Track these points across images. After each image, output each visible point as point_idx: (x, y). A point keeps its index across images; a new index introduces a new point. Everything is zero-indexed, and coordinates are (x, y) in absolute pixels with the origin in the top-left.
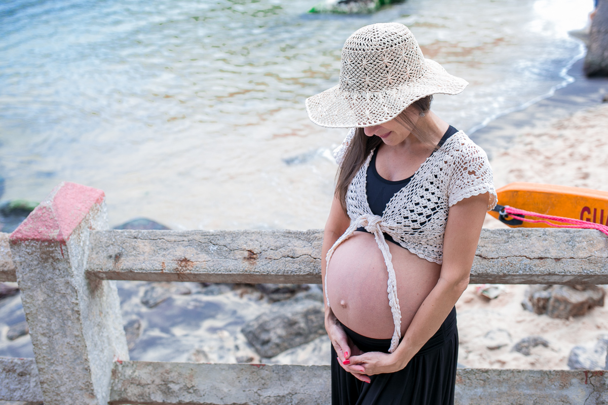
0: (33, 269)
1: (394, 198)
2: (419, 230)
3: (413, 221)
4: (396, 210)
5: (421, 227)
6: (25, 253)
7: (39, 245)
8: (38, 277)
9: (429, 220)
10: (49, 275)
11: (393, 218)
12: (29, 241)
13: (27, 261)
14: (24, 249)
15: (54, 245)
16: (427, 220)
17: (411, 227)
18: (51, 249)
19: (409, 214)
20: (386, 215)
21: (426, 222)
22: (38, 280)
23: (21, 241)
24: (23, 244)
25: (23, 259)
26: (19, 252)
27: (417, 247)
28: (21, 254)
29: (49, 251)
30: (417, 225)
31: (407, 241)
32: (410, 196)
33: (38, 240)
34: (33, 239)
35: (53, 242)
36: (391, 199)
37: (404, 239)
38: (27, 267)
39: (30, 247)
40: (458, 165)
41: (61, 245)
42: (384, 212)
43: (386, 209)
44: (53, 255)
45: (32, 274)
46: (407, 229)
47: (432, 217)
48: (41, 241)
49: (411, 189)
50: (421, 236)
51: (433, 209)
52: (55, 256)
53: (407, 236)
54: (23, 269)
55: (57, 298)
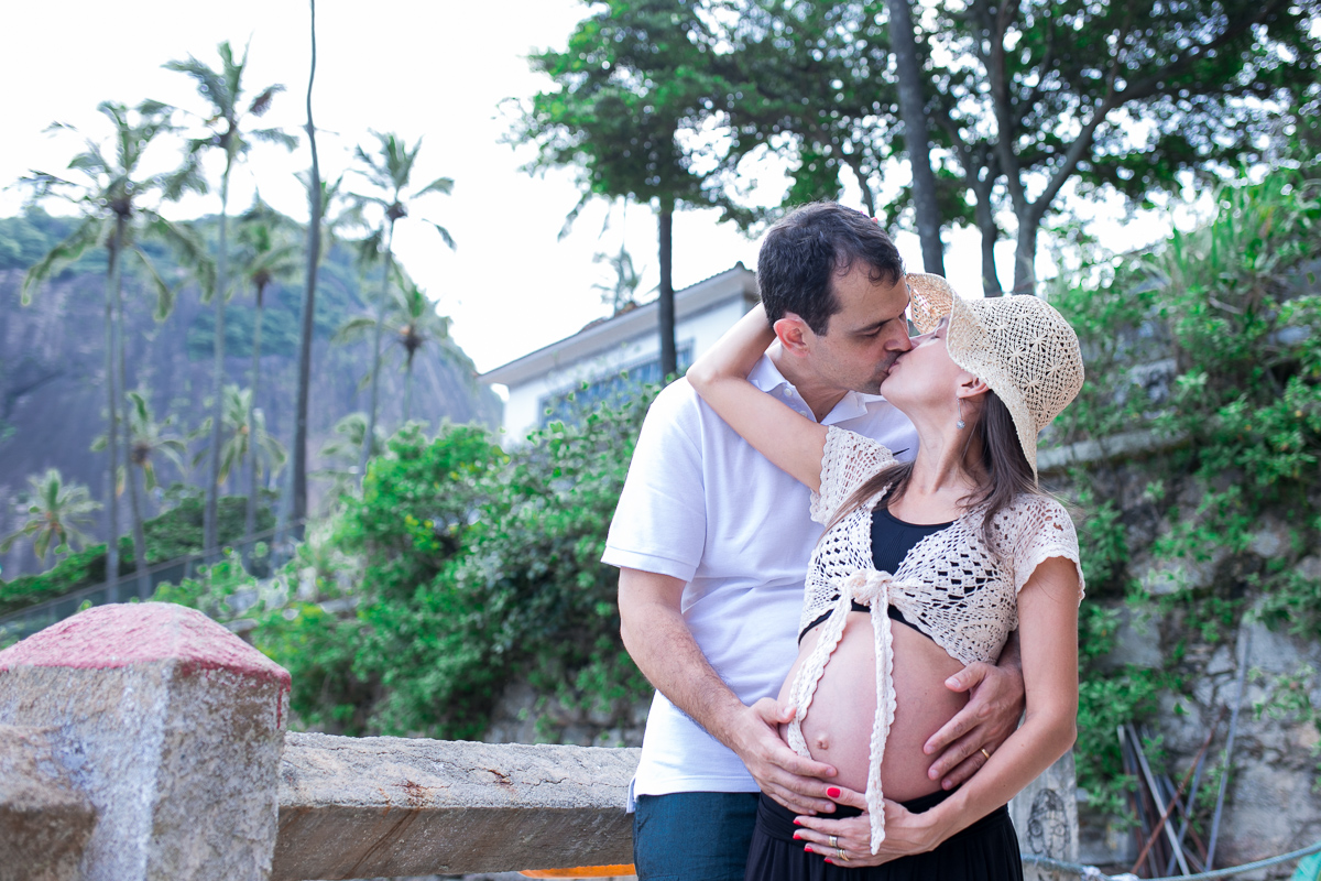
0: (207, 757)
1: (922, 542)
2: (960, 602)
3: (954, 582)
4: (926, 561)
5: (963, 595)
6: (204, 707)
7: (235, 685)
8: (209, 787)
9: (980, 588)
10: (234, 782)
11: (918, 574)
12: (220, 670)
13: (200, 731)
14: (201, 694)
15: (270, 688)
16: (977, 586)
17: (948, 593)
18: (258, 701)
19: (949, 568)
20: (904, 569)
21: (973, 588)
22: (206, 796)
23: (202, 668)
24: (204, 680)
25: (193, 725)
26: (186, 704)
27: (946, 636)
28: (191, 708)
29: (254, 705)
30: (958, 591)
31: (930, 622)
32: (952, 543)
33: (235, 670)
34: (227, 668)
35: (268, 680)
36: (918, 544)
37: (926, 619)
38: (193, 754)
39: (217, 691)
40: (1036, 512)
41: (281, 689)
42: (901, 564)
43: (907, 559)
44: (261, 717)
45: (198, 777)
46: (941, 595)
47: (985, 583)
48: (244, 675)
49: (954, 535)
50: (961, 613)
51: (979, 580)
52: (264, 721)
53: (933, 613)
54: (183, 757)
55: (232, 858)
